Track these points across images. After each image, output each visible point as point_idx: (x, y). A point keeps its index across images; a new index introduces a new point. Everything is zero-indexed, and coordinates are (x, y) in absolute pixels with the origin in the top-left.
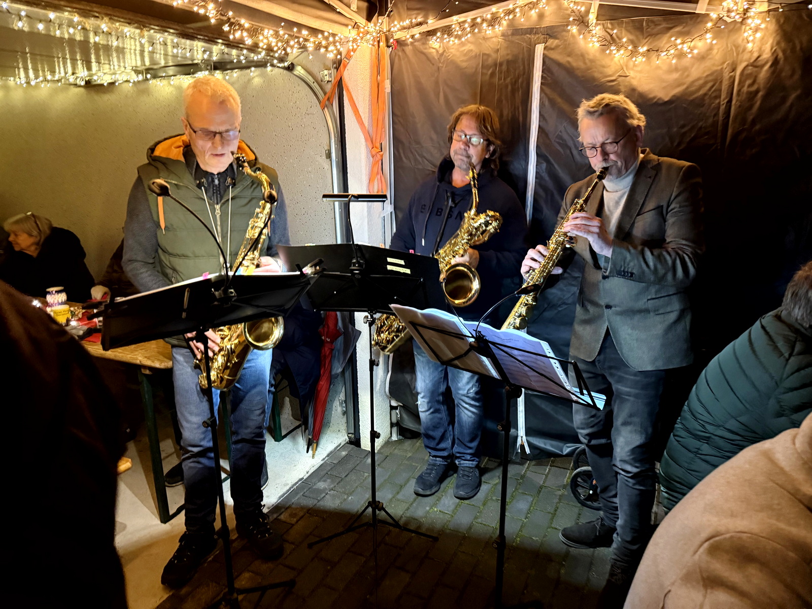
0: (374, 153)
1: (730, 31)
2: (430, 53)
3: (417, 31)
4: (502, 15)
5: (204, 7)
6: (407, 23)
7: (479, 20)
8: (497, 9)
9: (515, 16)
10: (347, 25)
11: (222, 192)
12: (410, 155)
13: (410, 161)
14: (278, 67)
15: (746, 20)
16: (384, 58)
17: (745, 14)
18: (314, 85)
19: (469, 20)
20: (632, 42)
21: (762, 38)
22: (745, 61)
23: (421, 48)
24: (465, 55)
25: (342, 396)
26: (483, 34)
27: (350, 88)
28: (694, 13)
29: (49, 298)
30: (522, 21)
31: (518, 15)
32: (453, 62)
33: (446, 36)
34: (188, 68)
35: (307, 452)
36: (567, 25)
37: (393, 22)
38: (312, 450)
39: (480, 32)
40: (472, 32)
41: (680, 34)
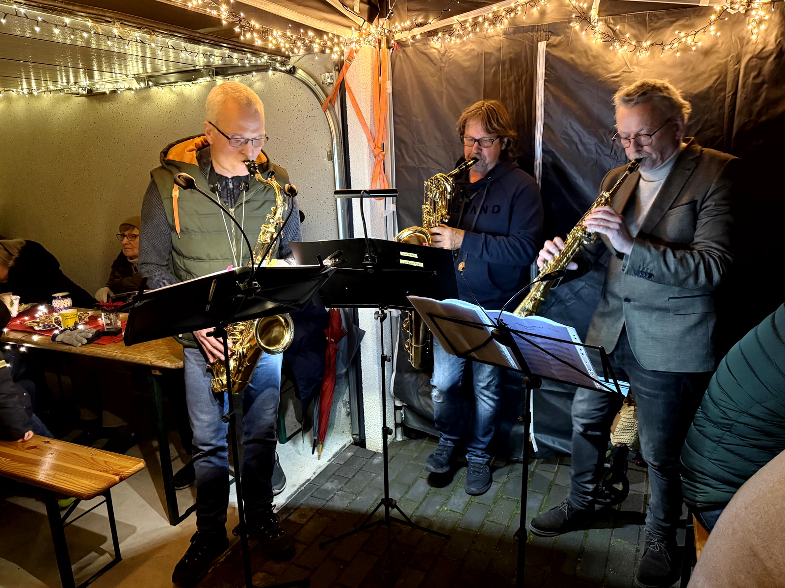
0: (376, 153)
1: (735, 23)
2: (431, 53)
3: (417, 31)
4: (503, 14)
5: (218, 9)
6: (408, 23)
7: (480, 19)
8: (498, 8)
9: (516, 14)
10: (350, 27)
11: (236, 196)
12: (414, 155)
13: (414, 161)
14: (280, 71)
15: (750, 12)
16: (385, 59)
17: (749, 5)
18: (315, 88)
19: (470, 20)
20: (635, 37)
21: (766, 30)
22: (750, 53)
23: (422, 48)
24: (467, 54)
25: (346, 398)
26: (485, 33)
27: (352, 89)
28: (698, 6)
29: (56, 304)
30: (524, 19)
31: (519, 13)
32: (455, 62)
33: (447, 36)
34: (190, 74)
35: (313, 453)
36: (569, 22)
37: (394, 23)
38: (318, 451)
39: (481, 30)
40: (474, 30)
41: (684, 27)
